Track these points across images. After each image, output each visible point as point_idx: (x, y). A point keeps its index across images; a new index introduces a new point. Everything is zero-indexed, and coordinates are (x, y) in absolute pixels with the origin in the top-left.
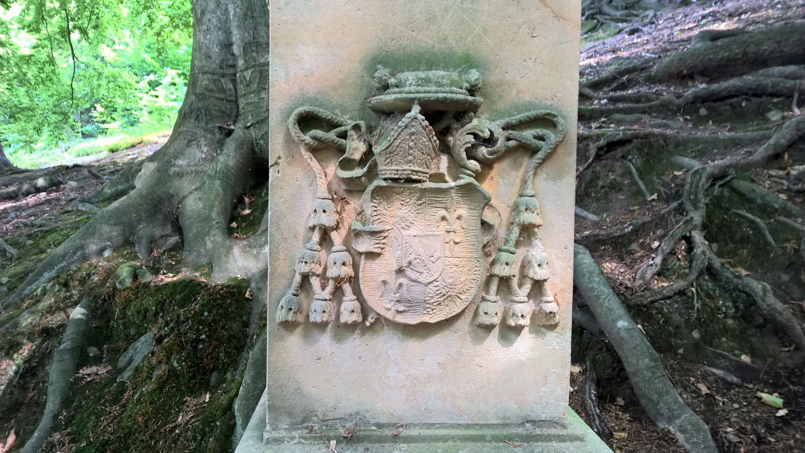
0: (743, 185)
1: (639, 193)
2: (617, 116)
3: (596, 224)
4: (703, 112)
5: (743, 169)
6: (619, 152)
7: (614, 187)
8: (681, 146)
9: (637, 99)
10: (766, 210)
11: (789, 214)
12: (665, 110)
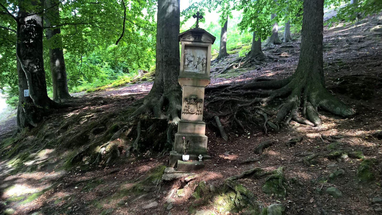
0: (245, 109)
1: (230, 110)
2: (232, 96)
3: (222, 114)
4: (246, 96)
5: (246, 107)
6: (228, 103)
7: (227, 108)
8: (239, 102)
9: (236, 93)
10: (247, 113)
11: (250, 113)
12: (240, 95)
